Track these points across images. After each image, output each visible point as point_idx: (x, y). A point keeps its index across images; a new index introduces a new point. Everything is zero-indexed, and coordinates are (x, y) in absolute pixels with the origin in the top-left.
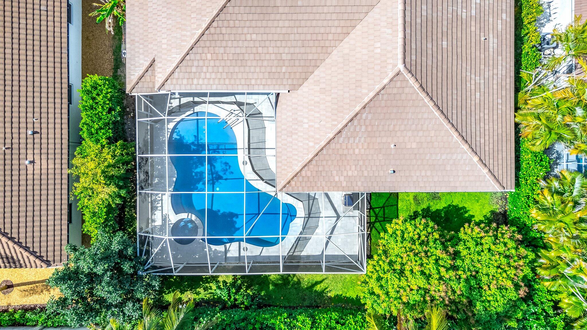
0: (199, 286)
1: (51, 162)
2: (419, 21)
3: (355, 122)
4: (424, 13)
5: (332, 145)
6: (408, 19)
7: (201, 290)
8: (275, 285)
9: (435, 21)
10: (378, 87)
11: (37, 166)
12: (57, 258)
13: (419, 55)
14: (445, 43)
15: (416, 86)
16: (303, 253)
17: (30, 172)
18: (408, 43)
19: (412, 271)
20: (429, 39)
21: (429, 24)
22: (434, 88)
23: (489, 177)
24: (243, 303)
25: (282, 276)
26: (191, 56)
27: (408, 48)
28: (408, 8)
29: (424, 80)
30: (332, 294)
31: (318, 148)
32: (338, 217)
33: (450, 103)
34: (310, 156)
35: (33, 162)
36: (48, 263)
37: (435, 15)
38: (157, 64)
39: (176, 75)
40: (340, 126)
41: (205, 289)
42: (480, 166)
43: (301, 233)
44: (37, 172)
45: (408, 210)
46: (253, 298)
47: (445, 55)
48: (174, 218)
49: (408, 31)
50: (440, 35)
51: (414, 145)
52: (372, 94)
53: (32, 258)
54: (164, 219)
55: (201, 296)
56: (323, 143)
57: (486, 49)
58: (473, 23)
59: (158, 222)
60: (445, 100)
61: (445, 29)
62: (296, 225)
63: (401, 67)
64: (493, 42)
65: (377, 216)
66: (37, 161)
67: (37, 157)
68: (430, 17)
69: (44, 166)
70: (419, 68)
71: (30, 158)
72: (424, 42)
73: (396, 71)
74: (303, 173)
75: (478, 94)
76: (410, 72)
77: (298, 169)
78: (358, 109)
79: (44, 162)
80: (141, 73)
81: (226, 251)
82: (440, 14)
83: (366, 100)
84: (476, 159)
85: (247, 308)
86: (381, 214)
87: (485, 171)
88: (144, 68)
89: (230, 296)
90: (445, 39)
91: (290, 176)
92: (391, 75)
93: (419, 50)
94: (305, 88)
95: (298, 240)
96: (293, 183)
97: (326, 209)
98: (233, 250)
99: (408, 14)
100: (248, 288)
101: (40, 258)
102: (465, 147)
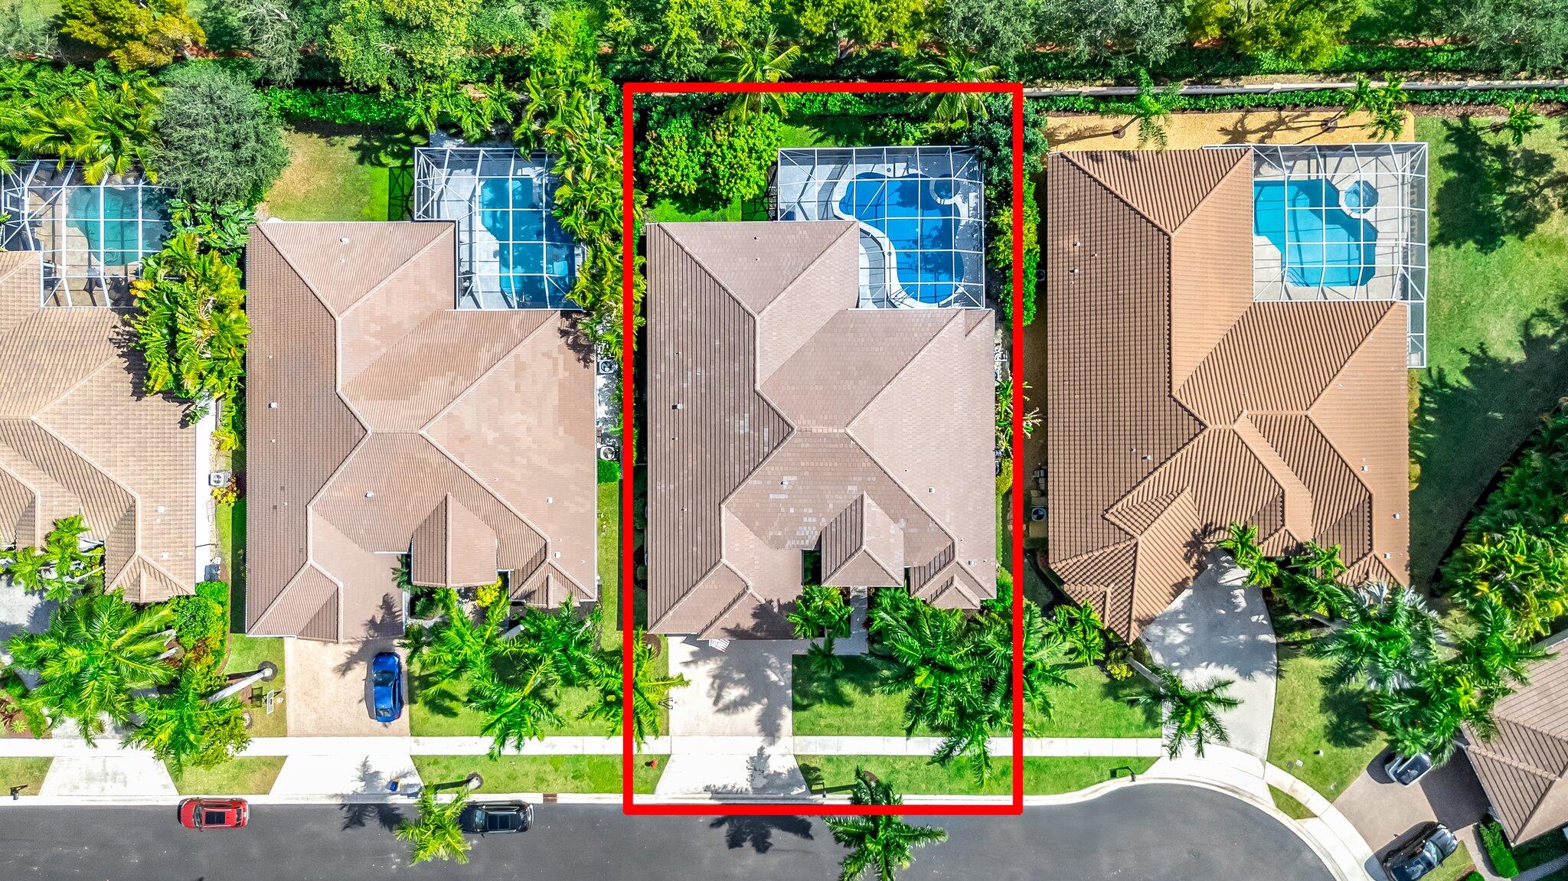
0: (933, 135)
1: (1061, 246)
2: (742, 358)
3: (791, 278)
4: (737, 364)
5: (809, 260)
6: (751, 357)
7: (931, 131)
8: (859, 138)
9: (727, 360)
10: (774, 304)
11: (1071, 241)
12: (1055, 160)
13: (741, 330)
14: (717, 343)
15: (743, 304)
16: (833, 166)
17: (1077, 236)
18: (752, 338)
19: (743, 151)
20: (732, 344)
21: (732, 357)
22: (727, 304)
23: (674, 235)
24: (890, 120)
25: (854, 145)
26: (931, 335)
27: (752, 334)
28: (751, 366)
29: (737, 309)
30: (805, 128)
31: (822, 258)
32: (799, 203)
33: (712, 293)
34: (829, 251)
35: (1075, 245)
36: (1062, 156)
37: (727, 365)
38: (962, 330)
39: (945, 321)
40: (804, 274)
41: (926, 132)
42: (682, 243)
43: (836, 183)
44: (1071, 236)
45: (732, 210)
46: (881, 124)
47: (717, 333)
48: (957, 199)
49: (751, 348)
50: (722, 349)
51: (740, 259)
52: (779, 298)
53: (1075, 160)
54: (966, 199)
55: (932, 125)
56: (818, 261)
57: (677, 345)
58: (690, 365)
59: (972, 195)
60: (717, 296)
61: (717, 355)
62: (839, 194)
63: (757, 318)
64: (670, 352)
65: (762, 203)
66: (1071, 245)
67: (1071, 250)
68: (732, 362)
69: (1066, 241)
70: (742, 319)
71: (1077, 248)
72: (737, 341)
73: (762, 314)
74: (835, 237)
75: (685, 305)
76: (749, 314)
77: (840, 240)
78: (790, 288)
79: (1066, 246)
80: (979, 326)
81: (907, 168)
82: (722, 367)
83: (783, 294)
84: (687, 249)
85: (886, 115)
86: (758, 206)
87: (677, 239)
88: (976, 330)
89: (903, 126)
90: (717, 347)
91: (846, 235)
92: (765, 312)
93: (741, 334)
94: (834, 310)
95: (838, 178)
96: (844, 228)
97: (812, 210)
98: (900, 169)
99: (752, 361)
100: (887, 133)
101: (1069, 160)
102: (697, 258)
